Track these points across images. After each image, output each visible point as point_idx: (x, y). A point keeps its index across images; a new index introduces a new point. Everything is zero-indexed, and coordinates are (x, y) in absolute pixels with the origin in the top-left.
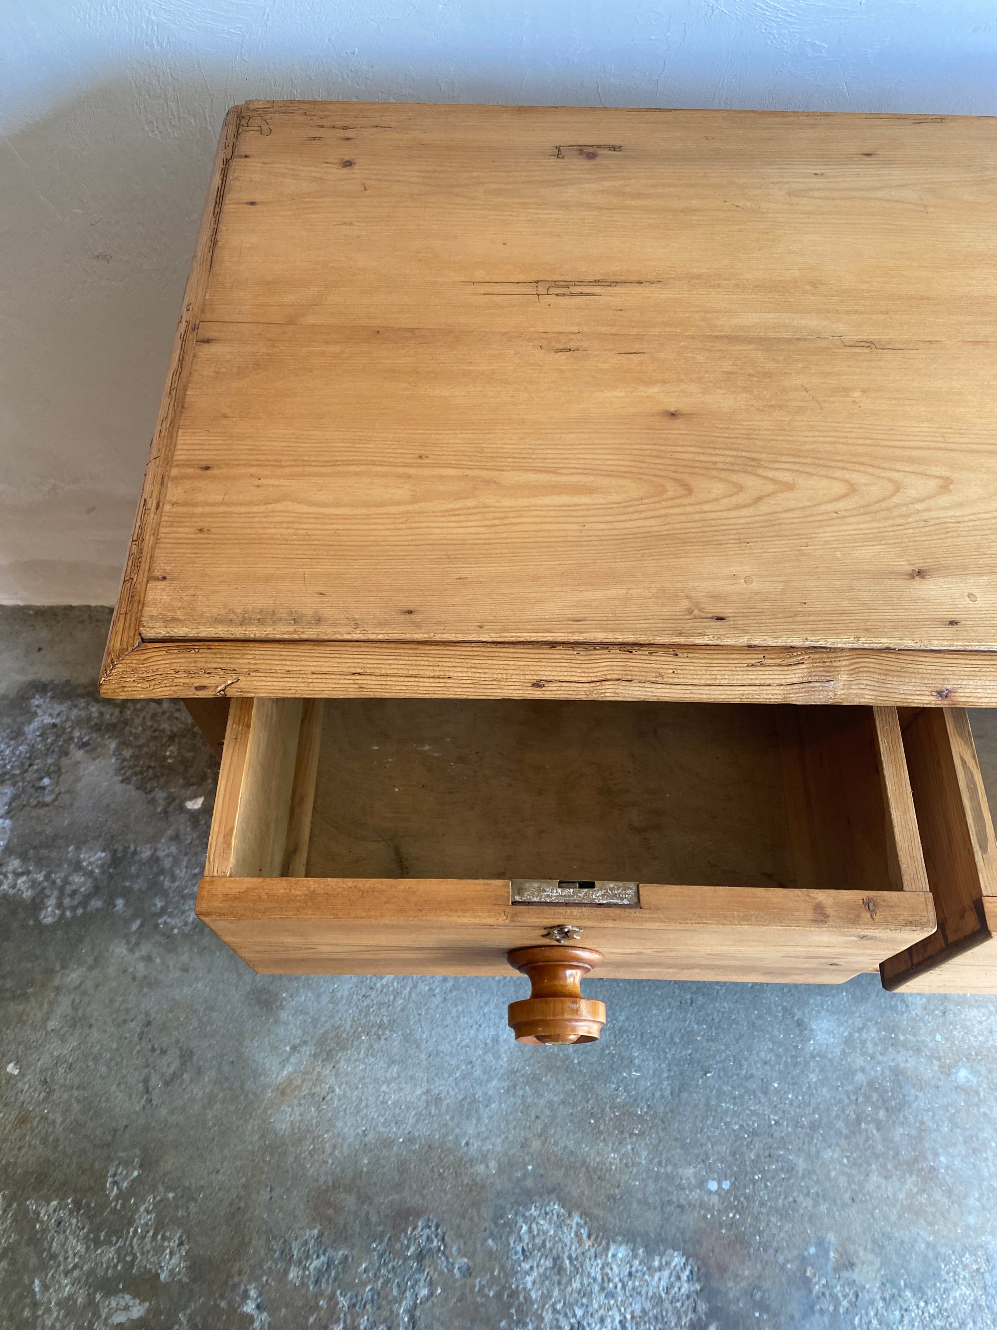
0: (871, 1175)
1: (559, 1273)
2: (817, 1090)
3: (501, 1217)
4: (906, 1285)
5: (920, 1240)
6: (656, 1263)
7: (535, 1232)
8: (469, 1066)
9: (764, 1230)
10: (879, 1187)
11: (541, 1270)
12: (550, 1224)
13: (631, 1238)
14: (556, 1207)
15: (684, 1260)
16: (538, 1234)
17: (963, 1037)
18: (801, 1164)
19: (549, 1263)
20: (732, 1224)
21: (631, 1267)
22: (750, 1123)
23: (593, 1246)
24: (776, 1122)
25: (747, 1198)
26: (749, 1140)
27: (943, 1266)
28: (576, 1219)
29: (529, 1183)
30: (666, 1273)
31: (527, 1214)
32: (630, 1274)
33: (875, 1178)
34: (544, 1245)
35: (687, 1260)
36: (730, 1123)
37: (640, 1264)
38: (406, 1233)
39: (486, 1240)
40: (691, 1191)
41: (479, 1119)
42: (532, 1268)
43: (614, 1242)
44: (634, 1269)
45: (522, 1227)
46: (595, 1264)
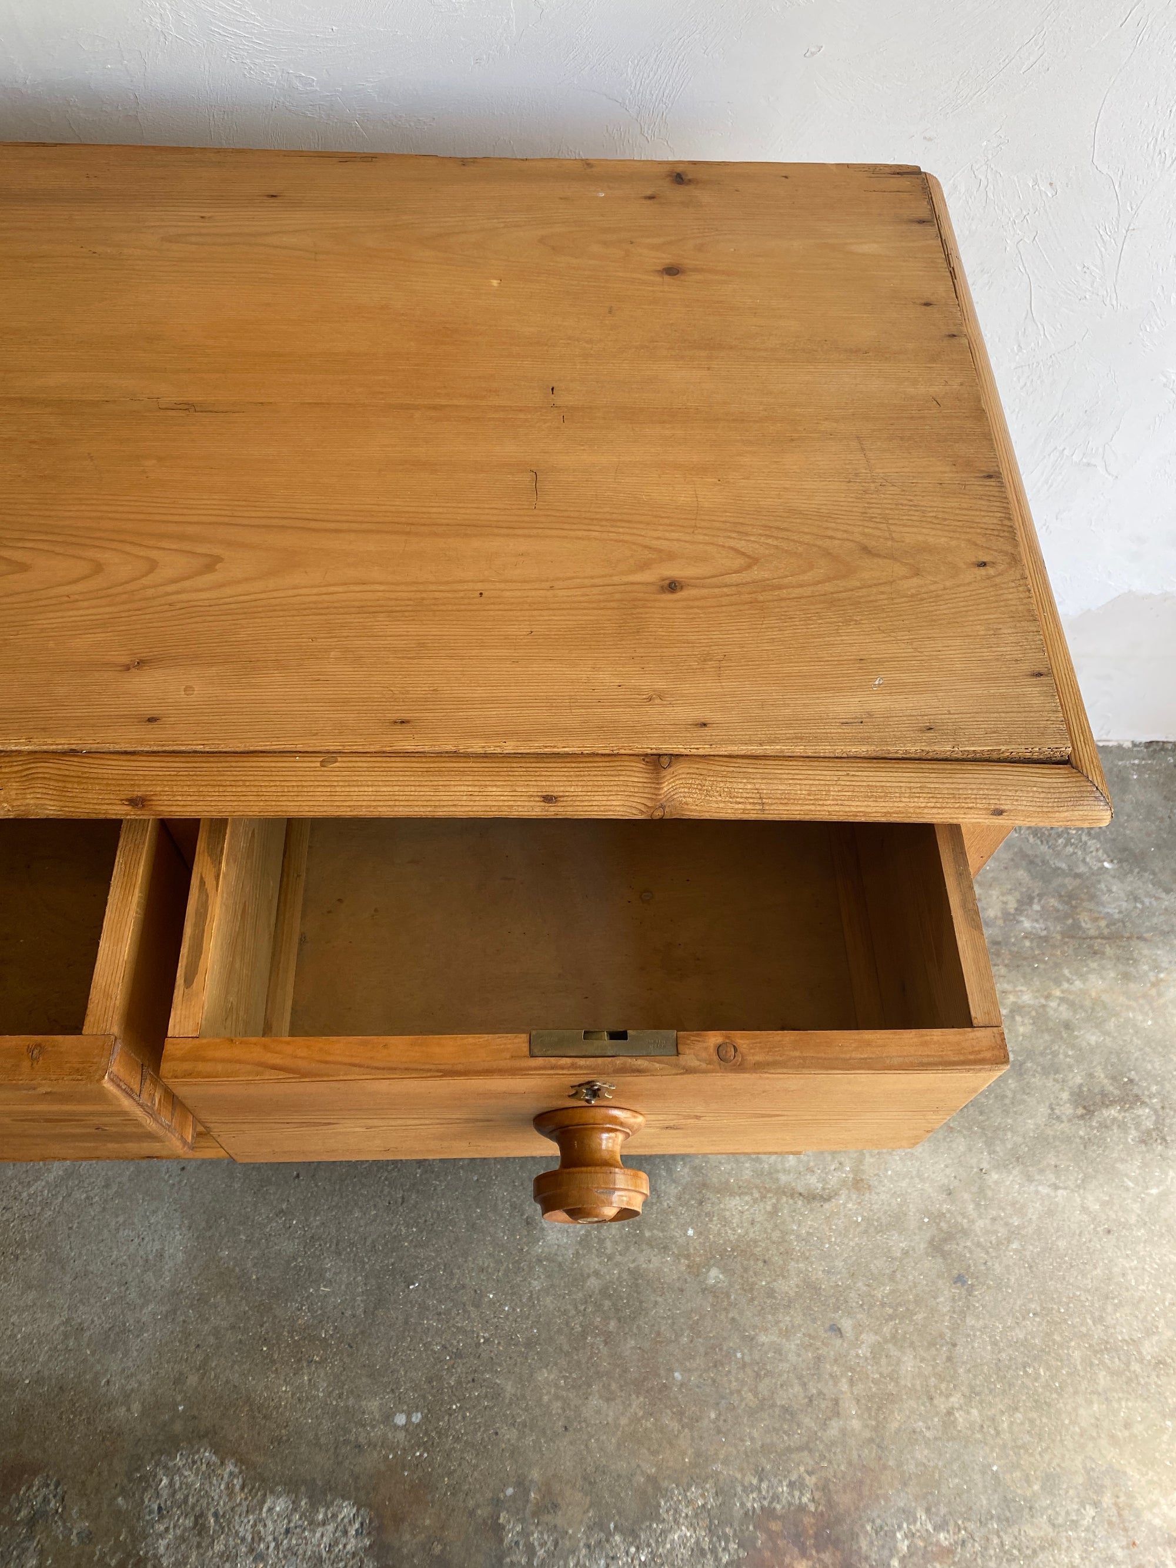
0: (590, 1398)
1: (200, 1534)
2: (539, 1300)
3: (137, 1470)
4: (616, 1527)
5: (639, 1472)
6: (321, 1517)
7: (177, 1485)
8: (123, 1289)
9: (455, 1471)
10: (598, 1412)
11: (178, 1532)
12: (197, 1474)
13: (293, 1486)
14: (207, 1454)
15: (354, 1510)
16: (181, 1488)
17: (719, 1229)
18: (509, 1388)
19: (189, 1523)
20: (419, 1463)
21: (289, 1522)
22: (455, 1342)
23: (246, 1499)
24: (487, 1340)
25: (439, 1433)
26: (452, 1362)
27: (663, 1503)
28: (230, 1467)
29: (178, 1427)
30: (331, 1528)
31: (171, 1464)
32: (287, 1531)
33: (595, 1401)
34: (185, 1500)
35: (358, 1510)
36: (430, 1343)
37: (300, 1518)
38: (18, 1495)
39: (115, 1498)
40: (373, 1427)
41: (126, 1354)
42: (167, 1529)
43: (272, 1492)
44: (292, 1525)
45: (161, 1480)
46: (246, 1521)
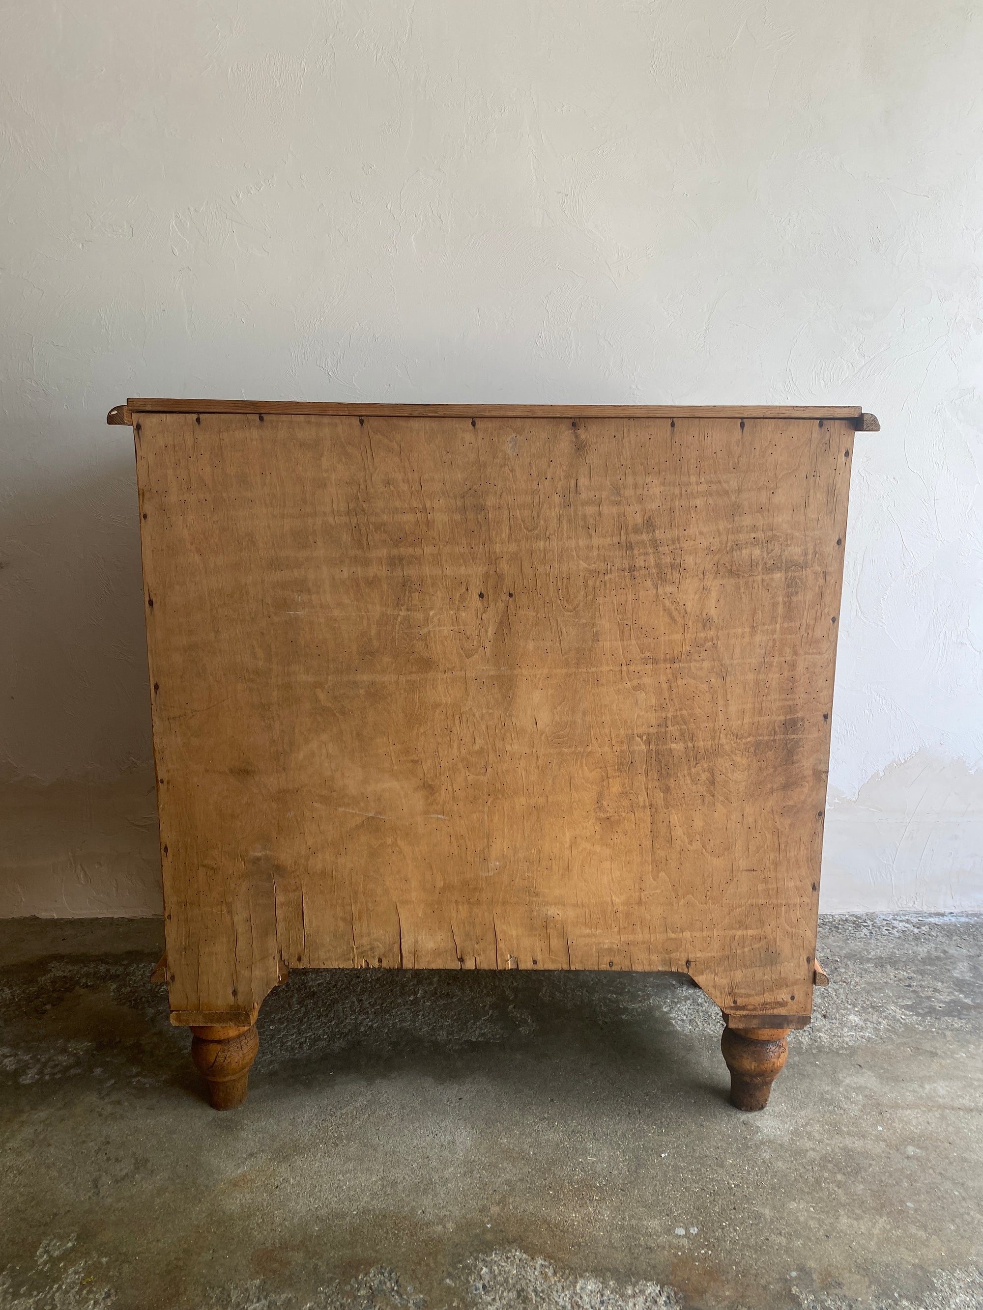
0: (841, 1218)
1: (524, 1302)
2: (771, 1164)
3: (460, 1262)
4: (900, 1296)
5: (904, 1262)
6: (630, 1292)
7: (497, 1272)
8: (426, 1160)
9: (740, 1262)
10: (851, 1226)
11: (504, 1302)
12: (512, 1264)
13: (599, 1272)
14: (518, 1253)
15: (659, 1288)
16: (500, 1274)
17: (903, 1127)
18: (767, 1212)
19: (513, 1295)
20: (706, 1258)
21: (602, 1296)
22: (711, 1187)
23: (559, 1281)
24: (736, 1186)
25: (718, 1239)
26: (712, 1199)
27: (935, 1281)
28: (540, 1261)
29: (489, 1237)
30: (641, 1299)
31: (488, 1259)
32: (602, 1302)
33: (844, 1220)
34: (506, 1281)
35: (662, 1288)
36: (690, 1187)
37: (612, 1293)
38: (356, 1278)
39: (443, 1280)
40: (659, 1236)
41: (436, 1195)
42: (494, 1300)
43: (581, 1276)
44: (605, 1298)
45: (482, 1269)
46: (563, 1295)
